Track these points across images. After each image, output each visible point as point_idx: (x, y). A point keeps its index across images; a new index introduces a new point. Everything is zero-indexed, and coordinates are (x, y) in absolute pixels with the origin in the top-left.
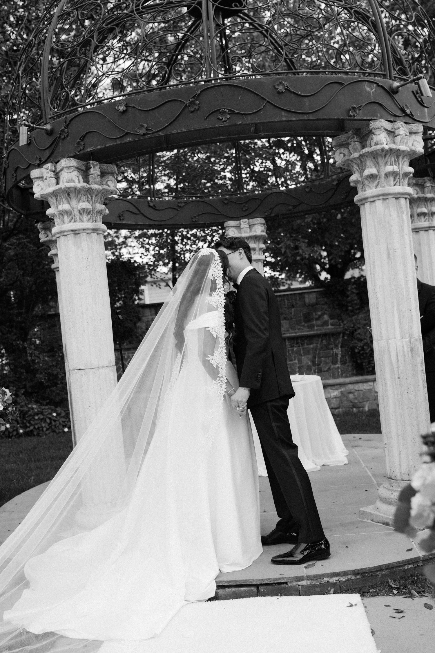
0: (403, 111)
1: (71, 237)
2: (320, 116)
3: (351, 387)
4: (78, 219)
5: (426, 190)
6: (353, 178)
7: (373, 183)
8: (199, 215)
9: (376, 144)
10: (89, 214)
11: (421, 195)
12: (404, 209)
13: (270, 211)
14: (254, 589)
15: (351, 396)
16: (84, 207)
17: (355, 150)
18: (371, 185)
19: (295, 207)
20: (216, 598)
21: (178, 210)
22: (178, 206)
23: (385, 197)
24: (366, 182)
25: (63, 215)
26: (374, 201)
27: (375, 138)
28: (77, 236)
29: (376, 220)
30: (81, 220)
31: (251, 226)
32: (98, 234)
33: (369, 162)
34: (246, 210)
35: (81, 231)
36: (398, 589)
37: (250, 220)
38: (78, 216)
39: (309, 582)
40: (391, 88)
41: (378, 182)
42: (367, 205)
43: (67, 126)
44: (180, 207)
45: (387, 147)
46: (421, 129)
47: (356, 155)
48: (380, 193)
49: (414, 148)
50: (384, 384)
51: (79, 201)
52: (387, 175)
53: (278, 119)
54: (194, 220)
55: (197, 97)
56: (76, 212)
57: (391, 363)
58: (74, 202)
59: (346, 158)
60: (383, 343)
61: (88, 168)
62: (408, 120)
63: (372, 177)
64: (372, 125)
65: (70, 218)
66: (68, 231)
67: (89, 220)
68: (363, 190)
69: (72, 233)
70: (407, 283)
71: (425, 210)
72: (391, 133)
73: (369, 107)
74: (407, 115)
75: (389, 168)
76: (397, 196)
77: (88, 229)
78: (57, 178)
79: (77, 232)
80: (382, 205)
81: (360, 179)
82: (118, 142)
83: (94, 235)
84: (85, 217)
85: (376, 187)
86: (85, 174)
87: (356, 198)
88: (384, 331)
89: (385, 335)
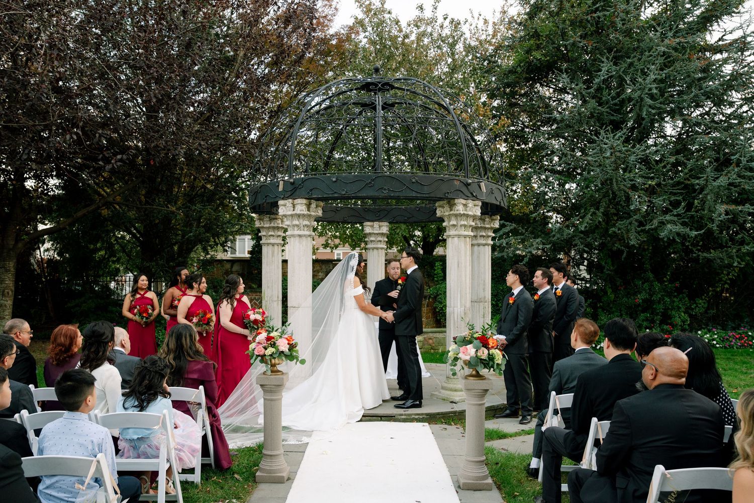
0: (472, 194)
1: (297, 238)
2: (432, 195)
3: (431, 335)
5: (486, 223)
6: (444, 224)
7: (454, 229)
8: (349, 216)
9: (457, 211)
10: (308, 227)
11: (482, 225)
12: (468, 243)
13: (393, 219)
14: (380, 418)
15: (431, 341)
17: (447, 211)
19: (408, 218)
20: (361, 421)
21: (336, 212)
22: (337, 209)
23: (459, 236)
25: (294, 226)
26: (454, 237)
27: (457, 208)
28: (300, 238)
29: (453, 248)
30: (304, 230)
31: (380, 226)
32: (310, 238)
33: (453, 218)
34: (378, 216)
35: (302, 236)
36: (445, 423)
37: (380, 223)
38: (302, 228)
39: (405, 417)
40: (467, 183)
41: (457, 229)
42: (450, 239)
43: (303, 183)
45: (462, 212)
46: (480, 204)
47: (447, 214)
48: (457, 234)
49: (475, 213)
51: (304, 221)
52: (461, 226)
53: (411, 195)
54: (345, 219)
55: (373, 180)
56: (302, 225)
57: (454, 320)
58: (301, 221)
59: (442, 214)
60: (451, 309)
61: (310, 204)
62: (474, 198)
63: (454, 225)
64: (456, 201)
65: (298, 228)
66: (296, 235)
68: (449, 231)
69: (298, 236)
70: (466, 280)
71: (484, 234)
72: (465, 205)
73: (456, 192)
74: (474, 196)
75: (463, 223)
76: (465, 237)
77: (305, 235)
78: (294, 207)
79: (300, 236)
80: (457, 240)
81: (448, 225)
82: (330, 196)
84: (306, 229)
85: (455, 231)
86: (309, 206)
87: (445, 234)
88: (452, 303)
89: (452, 305)
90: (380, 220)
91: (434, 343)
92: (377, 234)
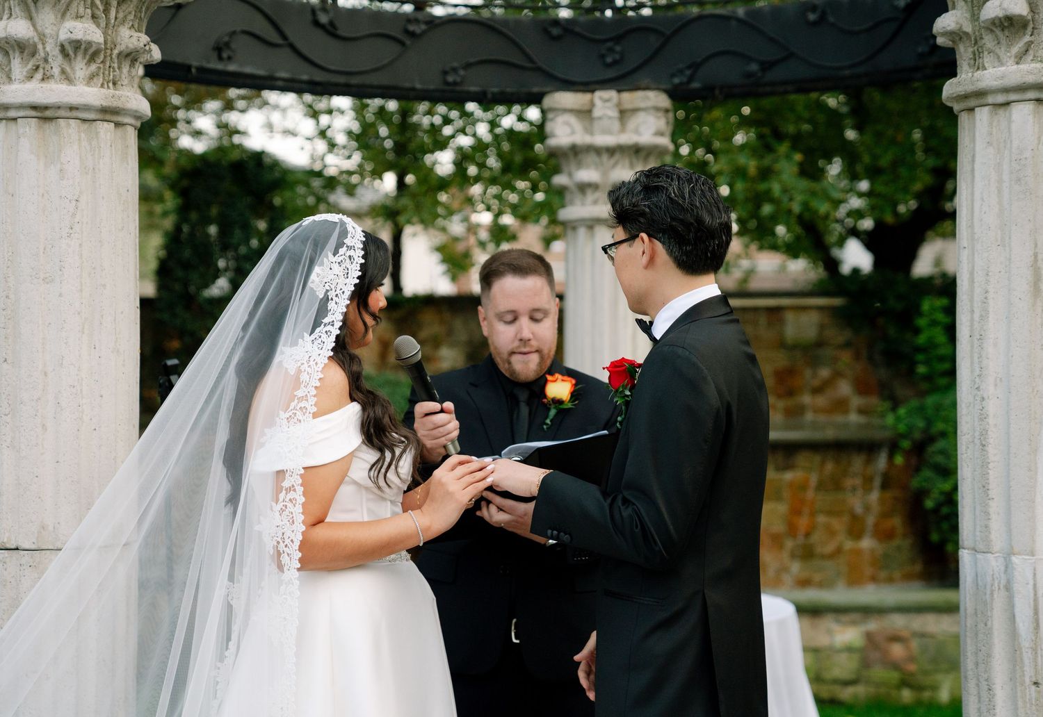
1: (28, 129)
4: (56, 71)
6: (945, 23)
7: (1009, 46)
8: (468, 66)
10: (92, 58)
13: (688, 72)
15: (897, 650)
16: (78, 35)
18: (1001, 52)
19: (766, 66)
21: (402, 44)
22: (407, 32)
24: (988, 41)
25: (7, 53)
26: (1007, 104)
28: (50, 127)
29: (1005, 167)
30: (67, 78)
31: (624, 114)
32: (118, 125)
34: (615, 63)
35: (62, 113)
37: (626, 96)
38: (56, 63)
41: (1029, 44)
42: (982, 115)
44: (412, 35)
48: (1030, 79)
50: (984, 694)
51: (63, 15)
54: (450, 79)
56: (52, 48)
58: (46, 17)
60: (993, 563)
63: (1010, 25)
65: (30, 66)
66: (21, 107)
67: (92, 77)
68: (977, 65)
69: (33, 113)
77: (87, 108)
79: (48, 113)
80: (1031, 117)
81: (968, 28)
83: (105, 129)
84: (81, 69)
85: (1019, 59)
87: (950, 89)
88: (996, 525)
89: (998, 539)
90: (622, 80)
91: (911, 659)
92: (611, 151)
